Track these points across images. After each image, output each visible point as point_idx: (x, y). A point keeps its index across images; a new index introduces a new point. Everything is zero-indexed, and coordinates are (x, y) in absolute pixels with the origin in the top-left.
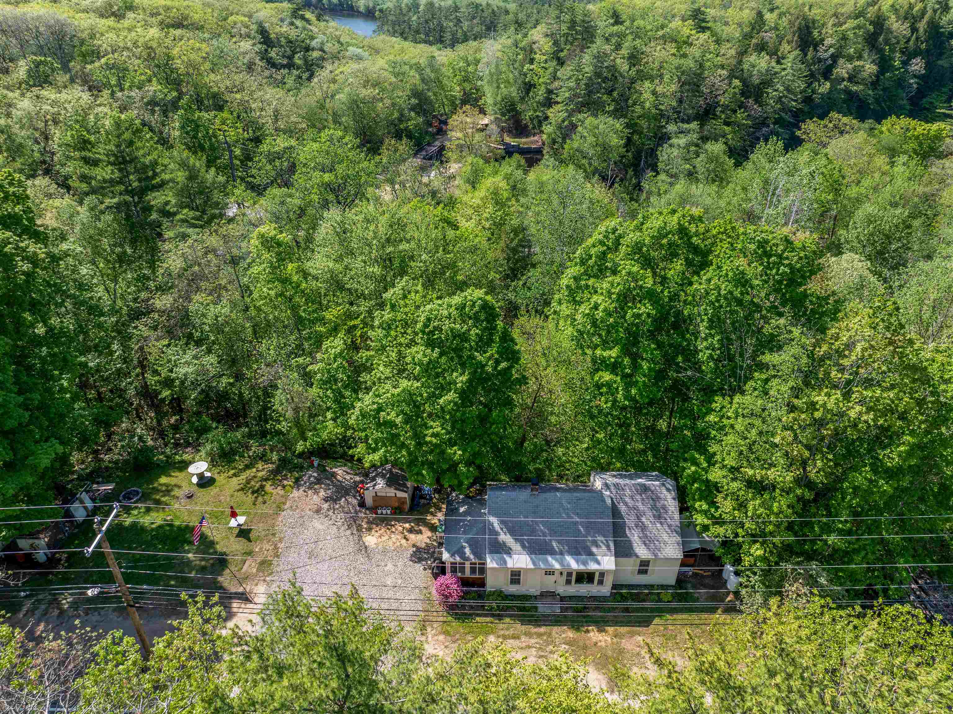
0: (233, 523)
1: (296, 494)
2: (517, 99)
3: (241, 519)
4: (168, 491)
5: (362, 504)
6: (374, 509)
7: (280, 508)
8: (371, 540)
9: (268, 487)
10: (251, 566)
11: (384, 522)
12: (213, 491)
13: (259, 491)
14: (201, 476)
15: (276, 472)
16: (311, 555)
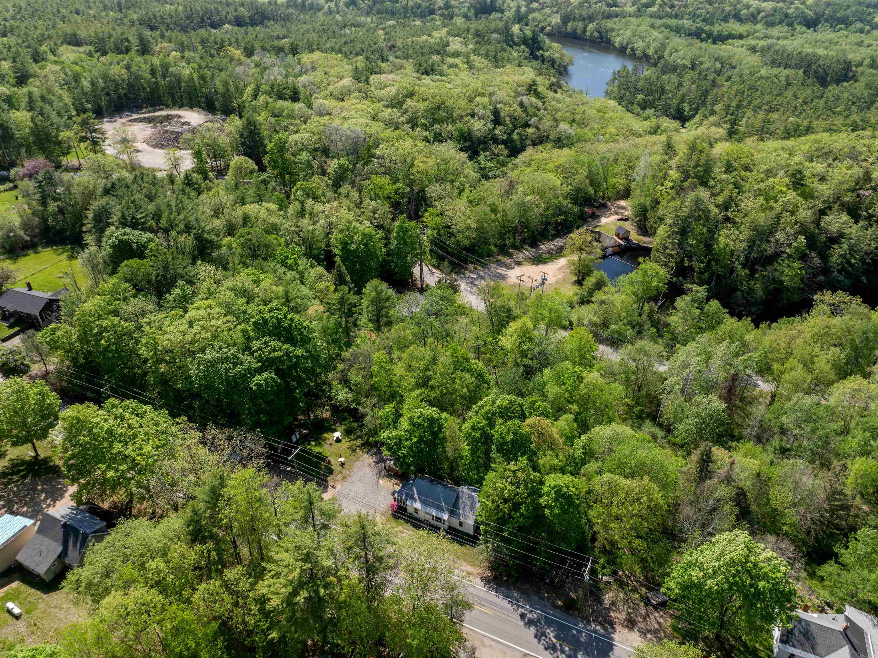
0: (340, 460)
1: (366, 456)
2: (649, 207)
3: (343, 459)
4: (324, 440)
5: (385, 468)
6: (388, 471)
7: (357, 460)
8: (381, 482)
9: (358, 450)
10: (339, 477)
11: (389, 476)
12: (339, 445)
13: (354, 451)
14: (337, 438)
15: (362, 445)
16: (360, 480)
